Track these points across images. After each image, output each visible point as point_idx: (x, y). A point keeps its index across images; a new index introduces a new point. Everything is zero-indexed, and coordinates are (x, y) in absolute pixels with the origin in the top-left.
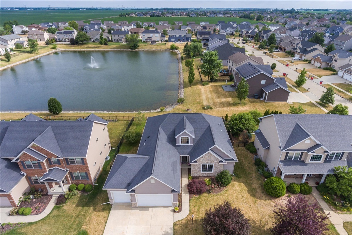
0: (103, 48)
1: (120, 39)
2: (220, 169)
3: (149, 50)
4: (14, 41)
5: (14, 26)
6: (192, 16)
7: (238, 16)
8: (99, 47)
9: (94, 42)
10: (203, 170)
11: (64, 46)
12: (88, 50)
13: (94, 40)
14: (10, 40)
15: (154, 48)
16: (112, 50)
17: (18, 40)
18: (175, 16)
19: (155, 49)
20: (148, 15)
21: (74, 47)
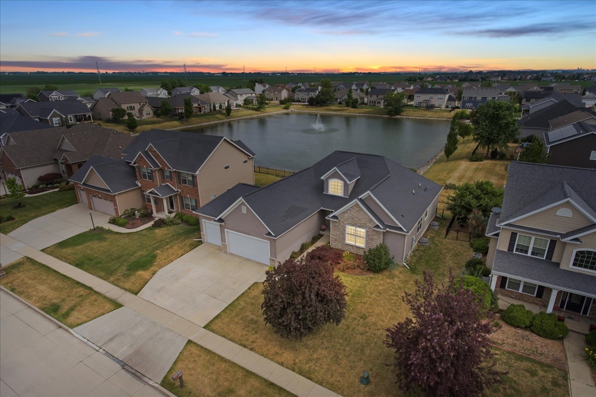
0: (350, 111)
1: (379, 101)
3: (418, 118)
4: (244, 97)
5: (257, 84)
8: (343, 110)
9: (340, 103)
11: (300, 106)
12: (327, 112)
13: (341, 101)
14: (240, 95)
15: (429, 115)
16: (360, 114)
17: (250, 95)
18: (508, 80)
19: (429, 117)
20: (455, 79)
21: (311, 109)
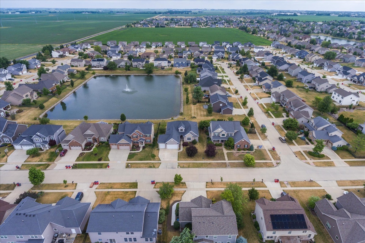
0: (128, 73)
1: (139, 65)
2: (193, 139)
3: (160, 74)
4: (67, 70)
5: (53, 51)
6: (195, 26)
7: (238, 27)
10: (188, 140)
13: (119, 66)
14: (65, 70)
15: (163, 72)
17: (69, 68)
18: (178, 26)
19: (164, 74)
21: (106, 72)
